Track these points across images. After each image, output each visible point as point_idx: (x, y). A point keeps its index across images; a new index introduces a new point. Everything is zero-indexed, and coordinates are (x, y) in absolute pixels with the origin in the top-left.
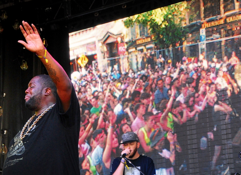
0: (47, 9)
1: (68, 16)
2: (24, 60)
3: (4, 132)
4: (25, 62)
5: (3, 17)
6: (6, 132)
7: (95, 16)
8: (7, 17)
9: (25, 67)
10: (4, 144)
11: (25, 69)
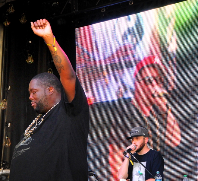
0: (54, 3)
1: (75, 11)
2: (30, 54)
3: (8, 125)
4: (31, 56)
5: (10, 11)
6: (10, 125)
7: (102, 11)
8: (14, 10)
9: (30, 61)
10: (8, 136)
11: (31, 62)
